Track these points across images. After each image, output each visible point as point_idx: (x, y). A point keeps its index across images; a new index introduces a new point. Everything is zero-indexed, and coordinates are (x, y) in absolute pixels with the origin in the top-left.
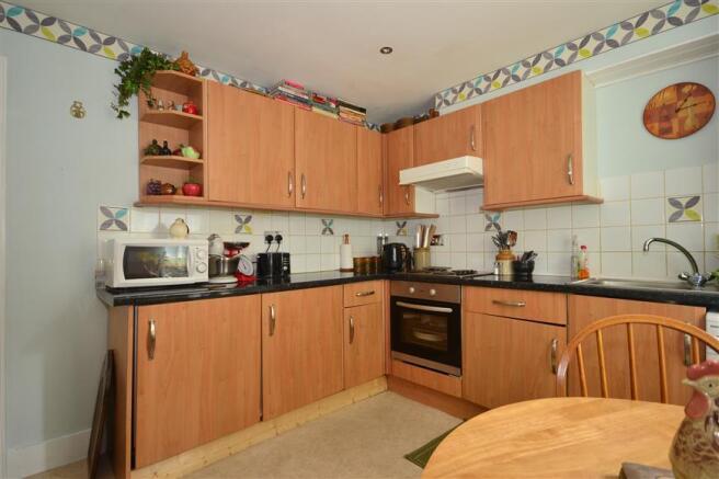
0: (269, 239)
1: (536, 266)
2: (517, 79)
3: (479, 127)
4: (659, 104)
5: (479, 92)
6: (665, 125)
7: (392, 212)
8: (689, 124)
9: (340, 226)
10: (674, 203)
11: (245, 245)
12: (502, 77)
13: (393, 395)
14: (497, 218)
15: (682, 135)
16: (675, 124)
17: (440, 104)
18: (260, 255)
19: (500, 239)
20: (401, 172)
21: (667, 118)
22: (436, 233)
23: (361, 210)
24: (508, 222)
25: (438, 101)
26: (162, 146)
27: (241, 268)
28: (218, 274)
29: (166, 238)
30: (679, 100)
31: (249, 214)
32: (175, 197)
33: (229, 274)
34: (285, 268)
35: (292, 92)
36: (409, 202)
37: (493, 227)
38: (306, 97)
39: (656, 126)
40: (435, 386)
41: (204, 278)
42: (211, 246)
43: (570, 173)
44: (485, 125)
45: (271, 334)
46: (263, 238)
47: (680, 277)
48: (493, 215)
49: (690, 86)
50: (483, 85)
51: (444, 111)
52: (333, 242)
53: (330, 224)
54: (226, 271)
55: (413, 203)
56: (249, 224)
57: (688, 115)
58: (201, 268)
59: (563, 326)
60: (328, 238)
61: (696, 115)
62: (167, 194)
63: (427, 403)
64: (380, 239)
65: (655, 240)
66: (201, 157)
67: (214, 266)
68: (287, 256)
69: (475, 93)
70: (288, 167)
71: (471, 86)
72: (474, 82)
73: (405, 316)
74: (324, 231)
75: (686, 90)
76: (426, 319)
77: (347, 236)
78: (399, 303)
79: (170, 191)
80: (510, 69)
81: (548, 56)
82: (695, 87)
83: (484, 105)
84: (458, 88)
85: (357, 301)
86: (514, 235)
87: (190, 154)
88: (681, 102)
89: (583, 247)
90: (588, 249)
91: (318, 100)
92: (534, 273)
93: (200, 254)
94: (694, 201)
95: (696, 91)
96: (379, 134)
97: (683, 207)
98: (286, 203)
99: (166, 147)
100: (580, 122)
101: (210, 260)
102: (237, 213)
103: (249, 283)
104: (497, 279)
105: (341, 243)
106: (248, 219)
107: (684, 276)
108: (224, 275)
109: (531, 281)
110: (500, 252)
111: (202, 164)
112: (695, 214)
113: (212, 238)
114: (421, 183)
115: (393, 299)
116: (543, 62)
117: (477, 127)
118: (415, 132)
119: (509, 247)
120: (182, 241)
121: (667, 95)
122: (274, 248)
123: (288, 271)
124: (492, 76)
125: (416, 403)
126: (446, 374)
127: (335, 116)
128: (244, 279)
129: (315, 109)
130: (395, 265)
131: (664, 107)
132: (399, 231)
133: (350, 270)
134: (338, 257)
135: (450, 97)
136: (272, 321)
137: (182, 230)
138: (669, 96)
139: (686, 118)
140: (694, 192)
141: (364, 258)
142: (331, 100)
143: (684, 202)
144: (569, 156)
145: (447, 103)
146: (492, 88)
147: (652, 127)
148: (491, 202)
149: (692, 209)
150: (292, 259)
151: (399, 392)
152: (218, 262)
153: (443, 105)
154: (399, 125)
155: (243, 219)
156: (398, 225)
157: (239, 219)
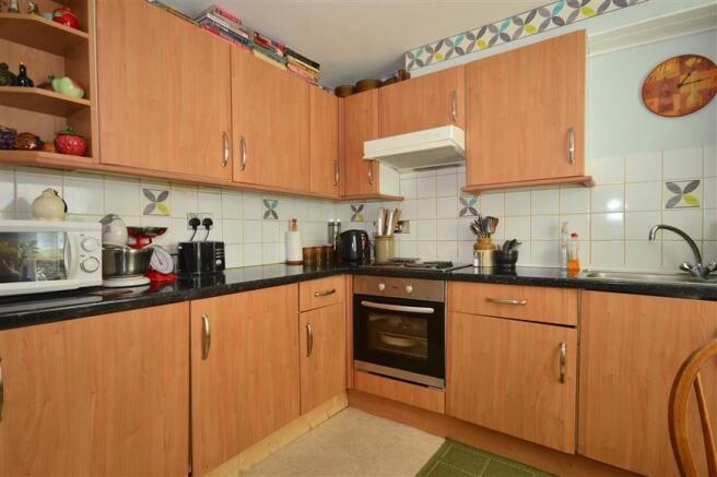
0: (194, 223)
1: (520, 256)
2: (506, 38)
3: (461, 93)
4: (660, 78)
5: (460, 51)
6: (666, 101)
7: (350, 193)
8: (691, 101)
9: (286, 209)
10: (672, 187)
11: (160, 231)
12: (488, 35)
13: (357, 414)
14: (474, 201)
15: (683, 113)
16: (676, 99)
17: (411, 65)
18: (182, 244)
19: (480, 226)
20: (366, 144)
21: (669, 94)
22: (401, 219)
23: (314, 188)
24: (487, 206)
25: (408, 61)
26: (17, 73)
27: (155, 263)
28: (118, 274)
29: (28, 218)
30: (681, 74)
31: (165, 188)
32: (41, 154)
33: (137, 273)
34: (219, 262)
35: (226, 24)
36: (372, 180)
37: (469, 213)
38: (245, 36)
39: (656, 101)
40: (410, 401)
41: (96, 279)
42: (106, 231)
43: (572, 150)
44: (468, 90)
45: (204, 356)
46: (186, 223)
47: (682, 268)
48: (469, 199)
49: (694, 59)
50: (465, 44)
51: (416, 72)
52: (277, 228)
53: (274, 205)
54: (132, 268)
55: (377, 183)
56: (165, 203)
57: (691, 91)
58: (90, 264)
59: (573, 327)
60: (270, 224)
61: (699, 92)
62: (28, 149)
63: (398, 419)
64: (331, 225)
65: (662, 227)
66: (86, 96)
67: (112, 261)
68: (221, 245)
69: (455, 54)
70: (223, 125)
71: (450, 43)
72: (454, 40)
73: (373, 318)
74: (267, 215)
75: (690, 63)
76: (396, 321)
77: (294, 221)
78: (363, 303)
79: (33, 145)
80: (499, 26)
81: (545, 13)
82: (699, 61)
83: (468, 67)
84: (434, 46)
85: (316, 302)
86: (495, 221)
87: (67, 90)
88: (684, 77)
89: (574, 235)
90: (579, 238)
91: (260, 42)
92: (517, 264)
93: (88, 244)
94: (694, 185)
95: (701, 64)
96: (335, 97)
97: (682, 191)
98: (219, 175)
99: (23, 74)
100: (583, 92)
101: (104, 254)
102: (148, 186)
103: (166, 284)
104: (476, 272)
105: (286, 229)
106: (164, 195)
107: (686, 266)
108: (126, 275)
109: (515, 274)
110: (479, 241)
111: (87, 108)
112: (694, 200)
113: (107, 220)
114: (387, 159)
115: (357, 299)
116: (538, 20)
117: (458, 93)
118: (380, 96)
119: (489, 234)
120: (55, 224)
121: (670, 68)
122: (201, 235)
123: (222, 266)
124: (476, 33)
125: (386, 421)
126: (426, 386)
127: (283, 67)
128: (160, 279)
129: (257, 54)
130: (355, 256)
131: (666, 81)
132: (354, 216)
133: (299, 263)
134: (283, 246)
135: (424, 57)
136: (206, 339)
137: (56, 207)
138: (672, 69)
139: (689, 94)
140: (693, 177)
141: (314, 248)
142: (277, 45)
143: (683, 186)
144: (570, 131)
145: (421, 64)
146: (476, 47)
147: (652, 103)
148: (475, 182)
149: (690, 194)
150: (226, 249)
151: (362, 408)
152: (118, 255)
153: (415, 66)
154: (359, 88)
155: (157, 194)
156: (354, 209)
157: (149, 195)
